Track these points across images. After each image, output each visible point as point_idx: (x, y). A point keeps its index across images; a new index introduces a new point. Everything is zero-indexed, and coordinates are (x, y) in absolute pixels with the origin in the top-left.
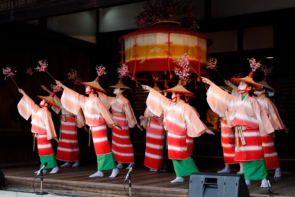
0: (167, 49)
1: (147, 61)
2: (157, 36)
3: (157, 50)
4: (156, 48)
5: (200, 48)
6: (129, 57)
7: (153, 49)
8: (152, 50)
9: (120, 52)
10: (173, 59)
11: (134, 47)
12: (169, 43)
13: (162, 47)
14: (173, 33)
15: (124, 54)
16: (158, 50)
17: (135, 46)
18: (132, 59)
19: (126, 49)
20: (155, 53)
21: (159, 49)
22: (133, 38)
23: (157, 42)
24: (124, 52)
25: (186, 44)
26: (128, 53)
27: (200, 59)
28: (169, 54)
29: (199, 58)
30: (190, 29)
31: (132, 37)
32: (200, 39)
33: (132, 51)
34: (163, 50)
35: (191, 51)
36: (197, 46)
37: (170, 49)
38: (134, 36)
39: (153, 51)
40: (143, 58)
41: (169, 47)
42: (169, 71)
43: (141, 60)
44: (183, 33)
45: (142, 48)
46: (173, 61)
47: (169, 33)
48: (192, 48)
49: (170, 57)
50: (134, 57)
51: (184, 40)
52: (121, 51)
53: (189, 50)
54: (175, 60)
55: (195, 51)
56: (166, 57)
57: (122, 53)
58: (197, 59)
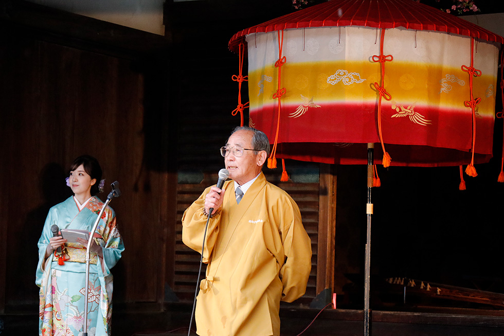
0: (376, 78)
1: (312, 112)
2: (347, 38)
3: (345, 80)
4: (342, 73)
5: (479, 73)
6: (259, 95)
7: (332, 77)
8: (331, 80)
9: (235, 78)
10: (393, 108)
11: (276, 66)
12: (382, 58)
13: (362, 70)
14: (396, 27)
15: (245, 84)
16: (348, 79)
17: (280, 63)
18: (269, 102)
19: (251, 69)
20: (339, 88)
21: (351, 75)
22: (274, 39)
23: (347, 55)
24: (247, 78)
25: (435, 62)
26: (259, 83)
27: (477, 105)
28: (382, 91)
29: (474, 102)
30: (448, 11)
31: (270, 35)
32: (480, 44)
33: (269, 79)
34: (363, 80)
35: (449, 83)
36: (468, 66)
37: (385, 77)
38: (276, 33)
39: (334, 83)
40: (300, 102)
41: (383, 69)
42: (381, 143)
43: (294, 109)
44: (426, 29)
45: (301, 70)
46: (395, 112)
47: (384, 28)
48: (453, 73)
49: (384, 102)
50: (274, 96)
51: (428, 50)
52: (238, 74)
53: (443, 81)
54: (401, 110)
55: (463, 83)
56: (372, 99)
57: (240, 79)
58: (466, 106)
